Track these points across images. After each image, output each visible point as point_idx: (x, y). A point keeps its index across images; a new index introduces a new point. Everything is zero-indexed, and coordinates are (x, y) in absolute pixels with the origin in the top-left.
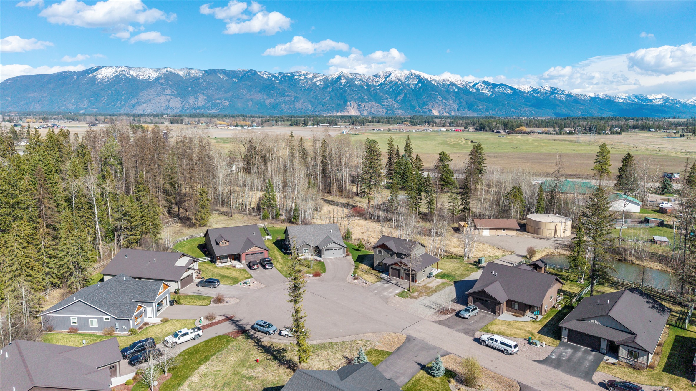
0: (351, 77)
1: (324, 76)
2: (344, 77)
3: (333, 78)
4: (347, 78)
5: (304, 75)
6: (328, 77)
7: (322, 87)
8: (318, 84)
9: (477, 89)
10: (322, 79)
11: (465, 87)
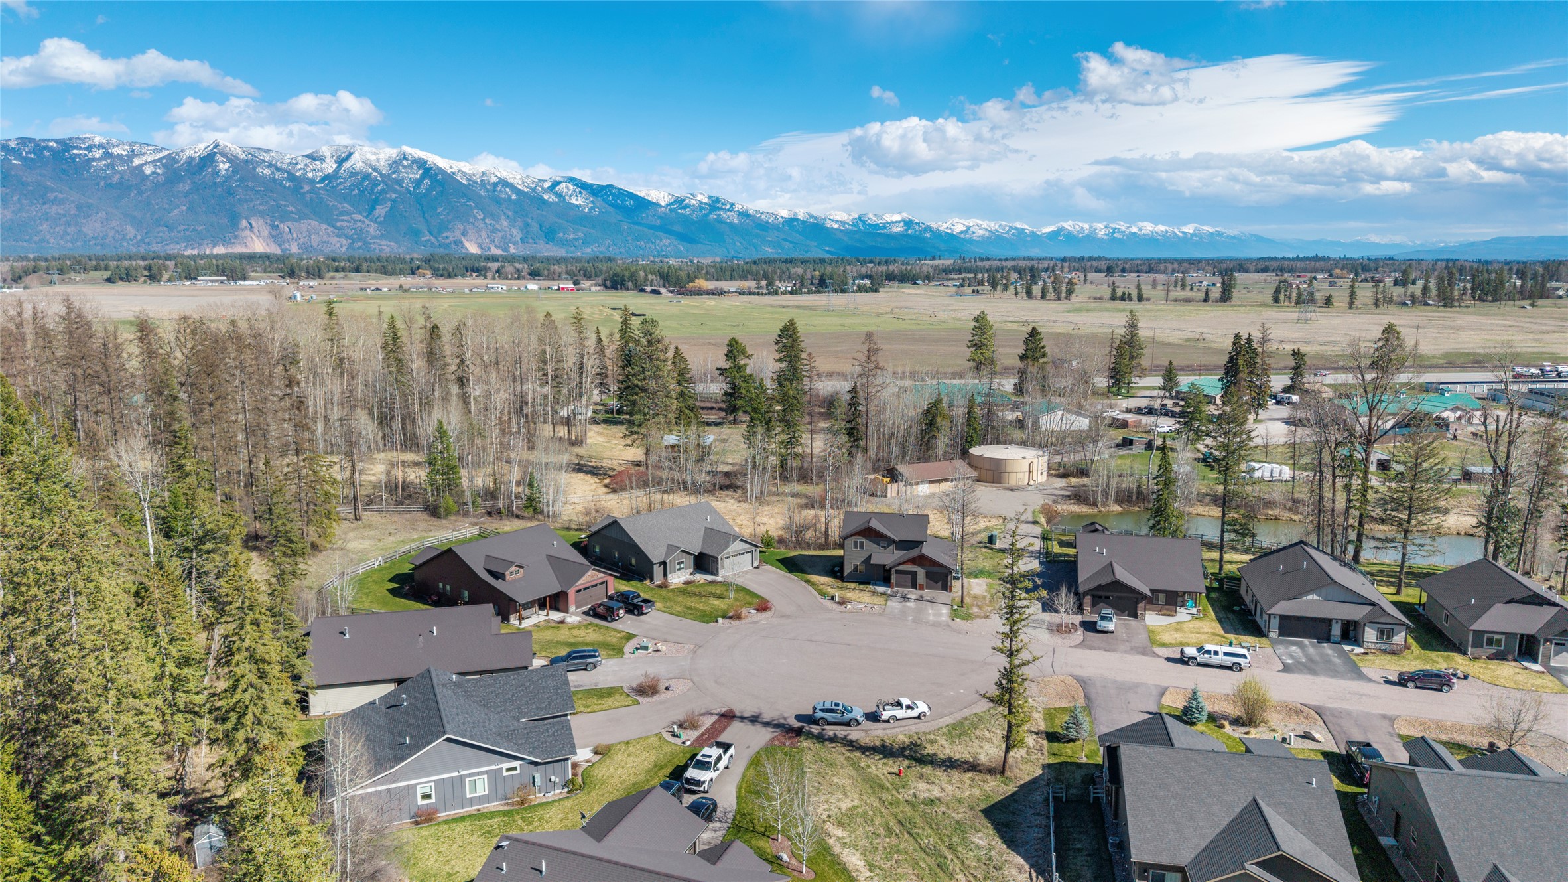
0: (243, 156)
1: (165, 153)
2: (223, 154)
3: (191, 159)
4: (232, 159)
5: (100, 146)
6: (177, 154)
7: (161, 179)
8: (148, 170)
9: (560, 195)
10: (159, 160)
11: (534, 190)
